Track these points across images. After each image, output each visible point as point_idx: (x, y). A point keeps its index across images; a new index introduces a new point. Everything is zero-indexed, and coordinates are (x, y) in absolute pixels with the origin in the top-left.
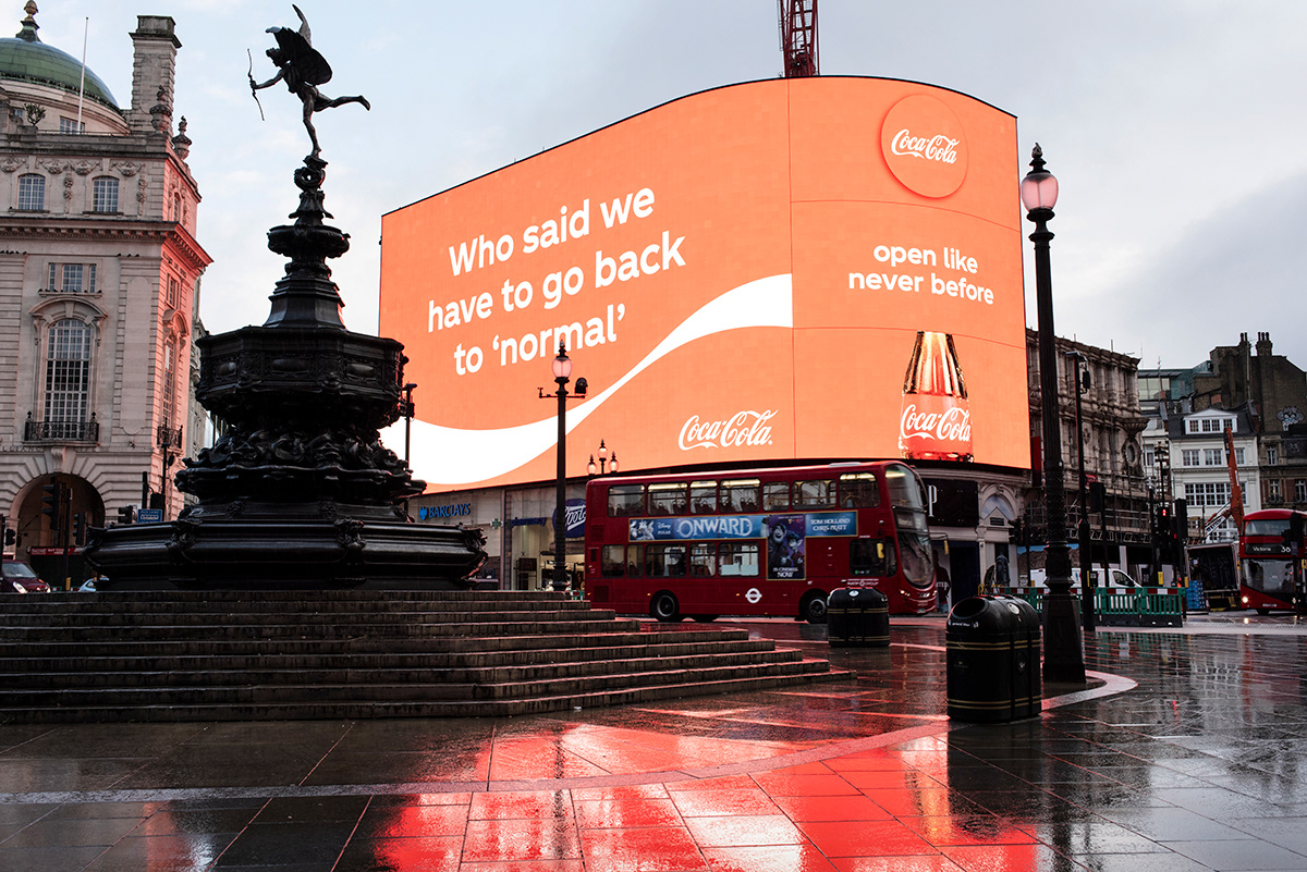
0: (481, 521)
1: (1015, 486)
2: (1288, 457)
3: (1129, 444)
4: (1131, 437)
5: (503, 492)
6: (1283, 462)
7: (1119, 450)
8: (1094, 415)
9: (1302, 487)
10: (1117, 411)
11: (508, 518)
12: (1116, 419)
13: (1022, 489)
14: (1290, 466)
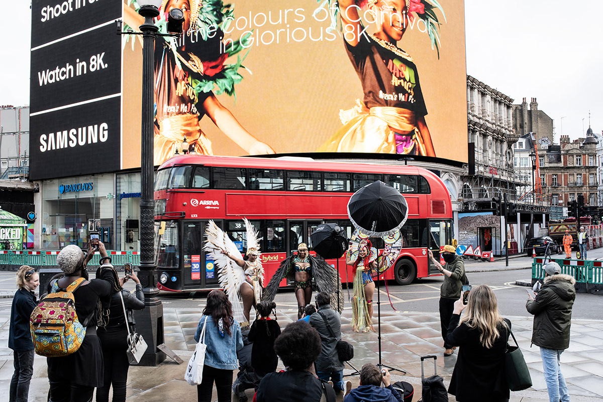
0: (100, 194)
1: (457, 174)
2: (550, 163)
3: (508, 150)
4: (509, 147)
5: (115, 175)
6: (547, 165)
7: (504, 155)
8: (494, 131)
9: (555, 178)
10: (503, 130)
11: (118, 192)
12: (503, 135)
13: (461, 177)
14: (550, 167)
